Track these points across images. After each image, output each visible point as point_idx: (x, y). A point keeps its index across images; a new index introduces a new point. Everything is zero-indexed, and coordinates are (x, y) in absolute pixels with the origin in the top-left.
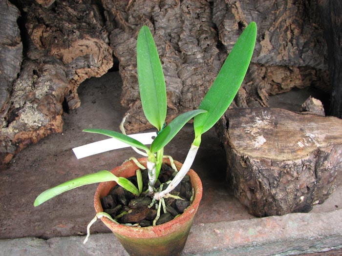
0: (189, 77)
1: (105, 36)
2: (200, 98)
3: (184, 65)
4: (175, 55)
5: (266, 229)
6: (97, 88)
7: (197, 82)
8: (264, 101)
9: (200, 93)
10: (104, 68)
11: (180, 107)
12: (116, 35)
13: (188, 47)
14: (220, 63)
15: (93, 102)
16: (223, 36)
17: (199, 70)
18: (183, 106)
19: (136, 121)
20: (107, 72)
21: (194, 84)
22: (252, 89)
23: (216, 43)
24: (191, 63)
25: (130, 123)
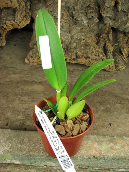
0: (76, 34)
1: (28, 4)
2: (82, 47)
3: (74, 26)
4: (69, 19)
5: (117, 146)
6: (20, 38)
7: (81, 37)
8: (125, 57)
9: (82, 44)
10: (23, 23)
11: (67, 51)
12: (35, 4)
13: (79, 15)
14: (99, 29)
15: (14, 45)
16: (103, 10)
17: (84, 30)
18: (69, 51)
19: (36, 56)
20: (25, 26)
21: (79, 38)
22: (117, 49)
23: (98, 16)
24: (79, 25)
25: (32, 57)
